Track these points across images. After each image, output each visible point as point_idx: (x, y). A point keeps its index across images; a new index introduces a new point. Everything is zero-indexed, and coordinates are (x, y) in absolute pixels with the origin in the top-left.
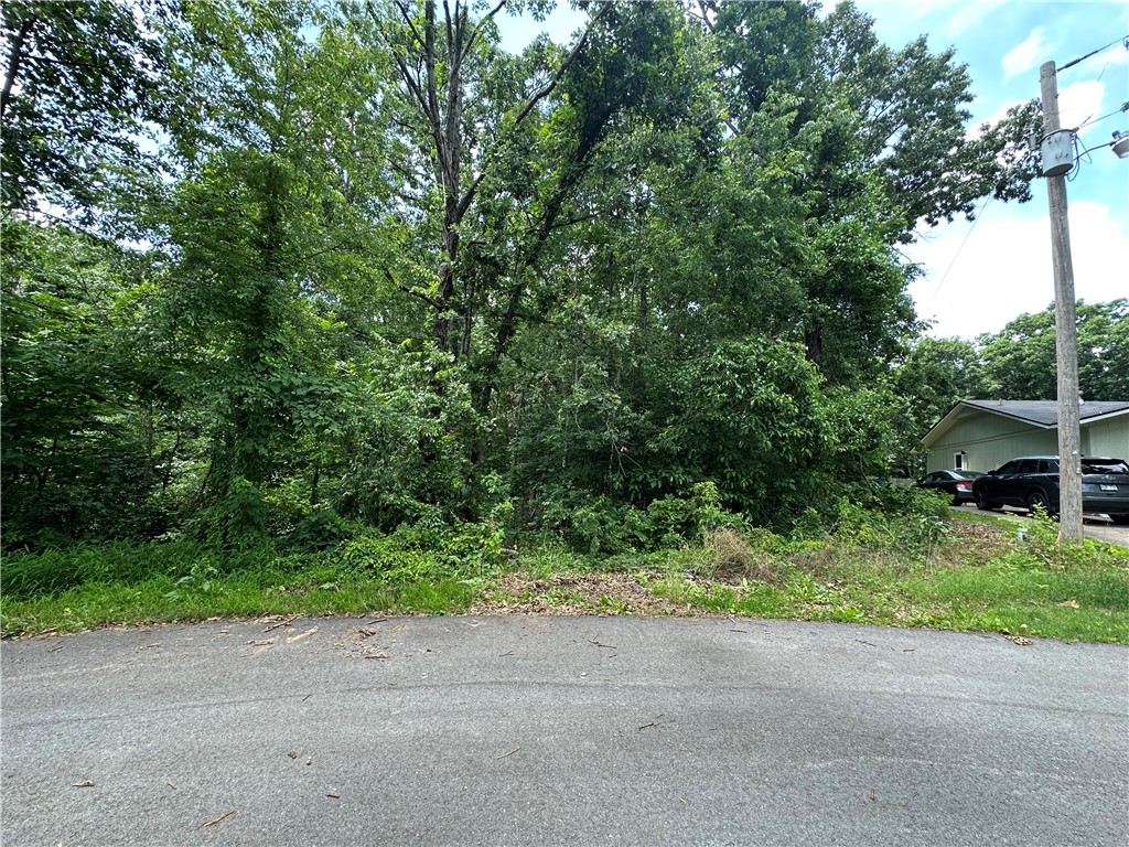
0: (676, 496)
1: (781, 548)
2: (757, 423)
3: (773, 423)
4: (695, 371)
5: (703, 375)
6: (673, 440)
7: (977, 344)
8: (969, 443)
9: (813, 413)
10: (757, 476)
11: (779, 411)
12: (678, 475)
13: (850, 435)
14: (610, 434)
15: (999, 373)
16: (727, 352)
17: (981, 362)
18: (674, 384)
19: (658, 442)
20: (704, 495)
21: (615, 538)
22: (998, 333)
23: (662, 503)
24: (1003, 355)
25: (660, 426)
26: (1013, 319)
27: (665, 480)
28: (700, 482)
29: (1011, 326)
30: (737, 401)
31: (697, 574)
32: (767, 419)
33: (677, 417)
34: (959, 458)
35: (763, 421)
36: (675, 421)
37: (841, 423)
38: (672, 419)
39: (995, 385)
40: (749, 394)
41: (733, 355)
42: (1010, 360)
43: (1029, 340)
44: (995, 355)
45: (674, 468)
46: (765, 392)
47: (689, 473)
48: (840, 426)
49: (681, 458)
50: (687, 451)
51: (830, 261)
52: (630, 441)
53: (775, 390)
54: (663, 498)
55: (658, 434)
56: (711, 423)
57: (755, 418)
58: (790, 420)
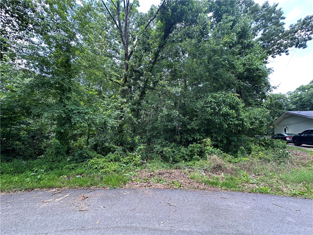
0: (197, 143)
1: (233, 161)
2: (222, 120)
3: (228, 119)
4: (202, 103)
5: (205, 104)
6: (196, 125)
7: (287, 95)
8: (289, 125)
9: (241, 116)
10: (223, 136)
11: (230, 115)
12: (198, 136)
13: (253, 123)
14: (175, 123)
15: (295, 103)
16: (212, 97)
17: (289, 100)
18: (195, 108)
19: (191, 126)
20: (207, 143)
21: (177, 157)
22: (293, 91)
23: (192, 145)
24: (296, 98)
25: (191, 121)
26: (298, 87)
27: (193, 138)
28: (205, 138)
29: (298, 89)
30: (216, 112)
31: (205, 170)
32: (226, 118)
33: (197, 118)
34: (285, 129)
35: (225, 119)
36: (196, 119)
37: (250, 119)
38: (195, 119)
39: (294, 107)
40: (220, 110)
41: (215, 98)
42: (298, 99)
43: (304, 93)
44: (294, 98)
45: (196, 134)
46: (225, 109)
47: (201, 135)
48: (250, 120)
49: (198, 131)
50: (200, 129)
51: (244, 68)
52: (182, 126)
53: (228, 109)
54: (193, 144)
55: (191, 123)
56: (208, 120)
57: (222, 118)
58: (233, 118)
